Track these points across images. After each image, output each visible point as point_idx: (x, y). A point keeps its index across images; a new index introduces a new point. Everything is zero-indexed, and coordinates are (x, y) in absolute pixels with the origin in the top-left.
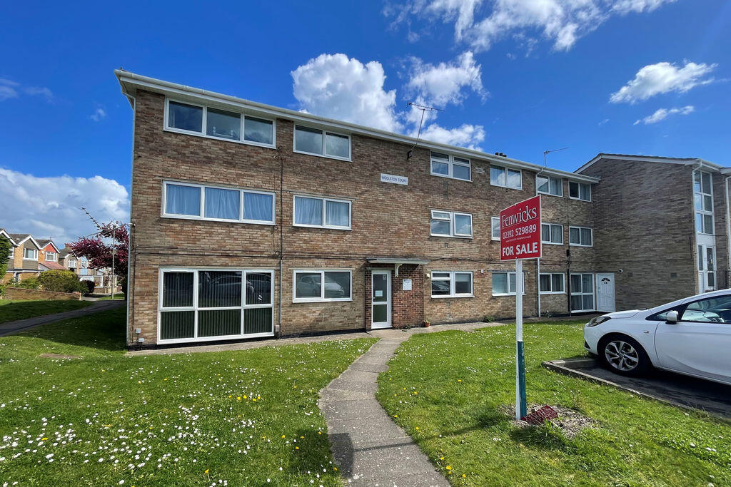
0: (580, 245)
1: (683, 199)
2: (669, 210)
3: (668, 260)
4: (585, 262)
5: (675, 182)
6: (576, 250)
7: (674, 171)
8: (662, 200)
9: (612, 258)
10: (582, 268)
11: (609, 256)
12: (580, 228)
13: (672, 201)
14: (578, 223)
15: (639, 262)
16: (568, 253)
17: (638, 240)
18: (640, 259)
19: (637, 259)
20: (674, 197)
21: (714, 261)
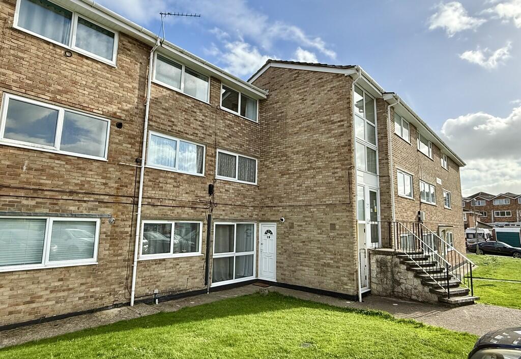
0: (236, 180)
1: (342, 121)
2: (330, 135)
3: (327, 205)
4: (243, 206)
5: (335, 97)
6: (227, 186)
7: (335, 84)
8: (324, 122)
9: (275, 201)
10: (236, 215)
11: (272, 199)
12: (237, 155)
13: (333, 123)
14: (232, 147)
15: (300, 206)
16: (211, 190)
17: (300, 177)
18: (301, 203)
19: (299, 203)
20: (335, 118)
21: (378, 209)
